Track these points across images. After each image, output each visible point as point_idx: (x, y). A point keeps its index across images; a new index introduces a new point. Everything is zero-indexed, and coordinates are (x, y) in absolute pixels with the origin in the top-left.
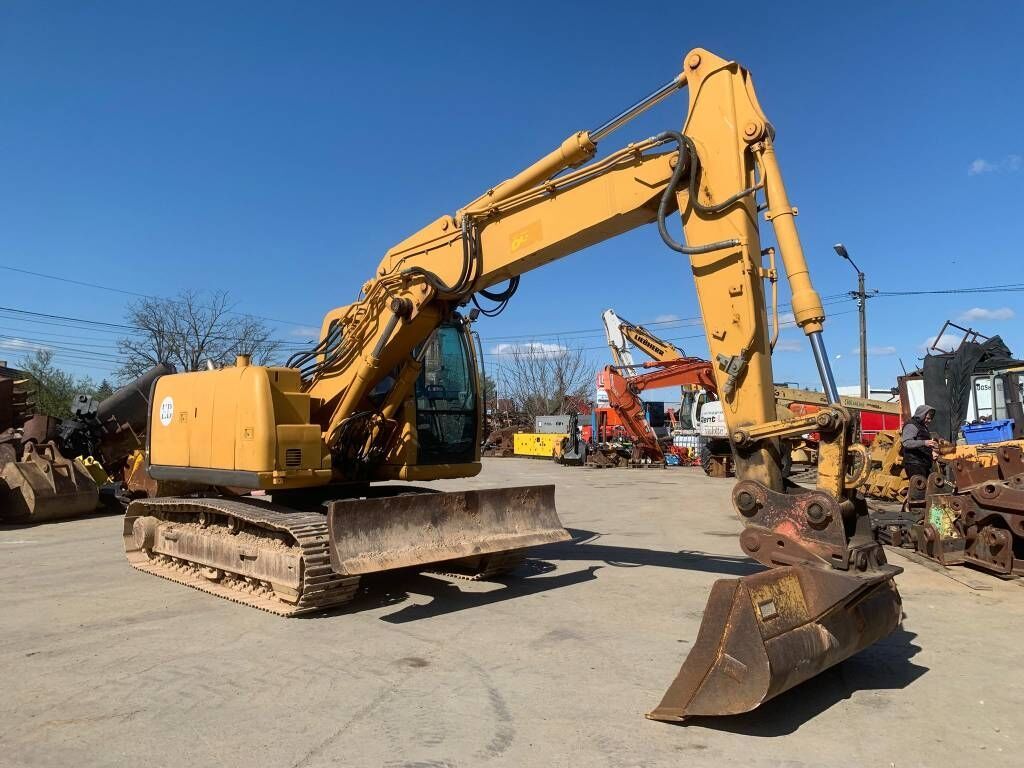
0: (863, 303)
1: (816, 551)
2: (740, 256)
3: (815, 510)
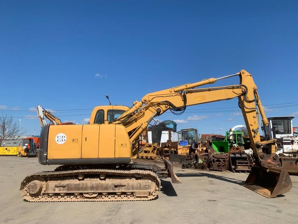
1: (275, 164)
2: (255, 111)
3: (276, 157)
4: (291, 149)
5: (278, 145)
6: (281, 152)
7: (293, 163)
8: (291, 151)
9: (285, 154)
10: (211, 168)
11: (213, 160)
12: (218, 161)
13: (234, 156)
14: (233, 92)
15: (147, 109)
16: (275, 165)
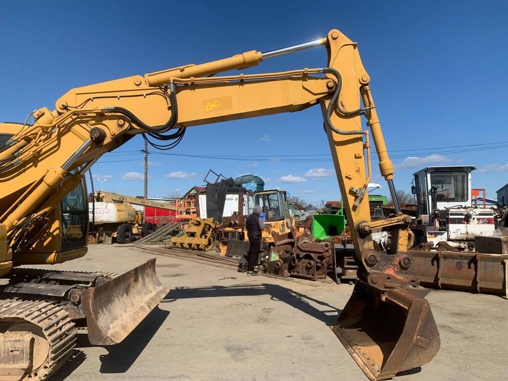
0: (146, 155)
1: (405, 280)
2: (360, 139)
3: (406, 261)
4: (464, 232)
5: (440, 224)
6: (443, 238)
7: (463, 265)
8: (464, 237)
9: (451, 244)
10: (294, 272)
11: (298, 255)
12: (308, 257)
13: (344, 248)
14: (304, 88)
15: (69, 131)
16: (403, 284)
